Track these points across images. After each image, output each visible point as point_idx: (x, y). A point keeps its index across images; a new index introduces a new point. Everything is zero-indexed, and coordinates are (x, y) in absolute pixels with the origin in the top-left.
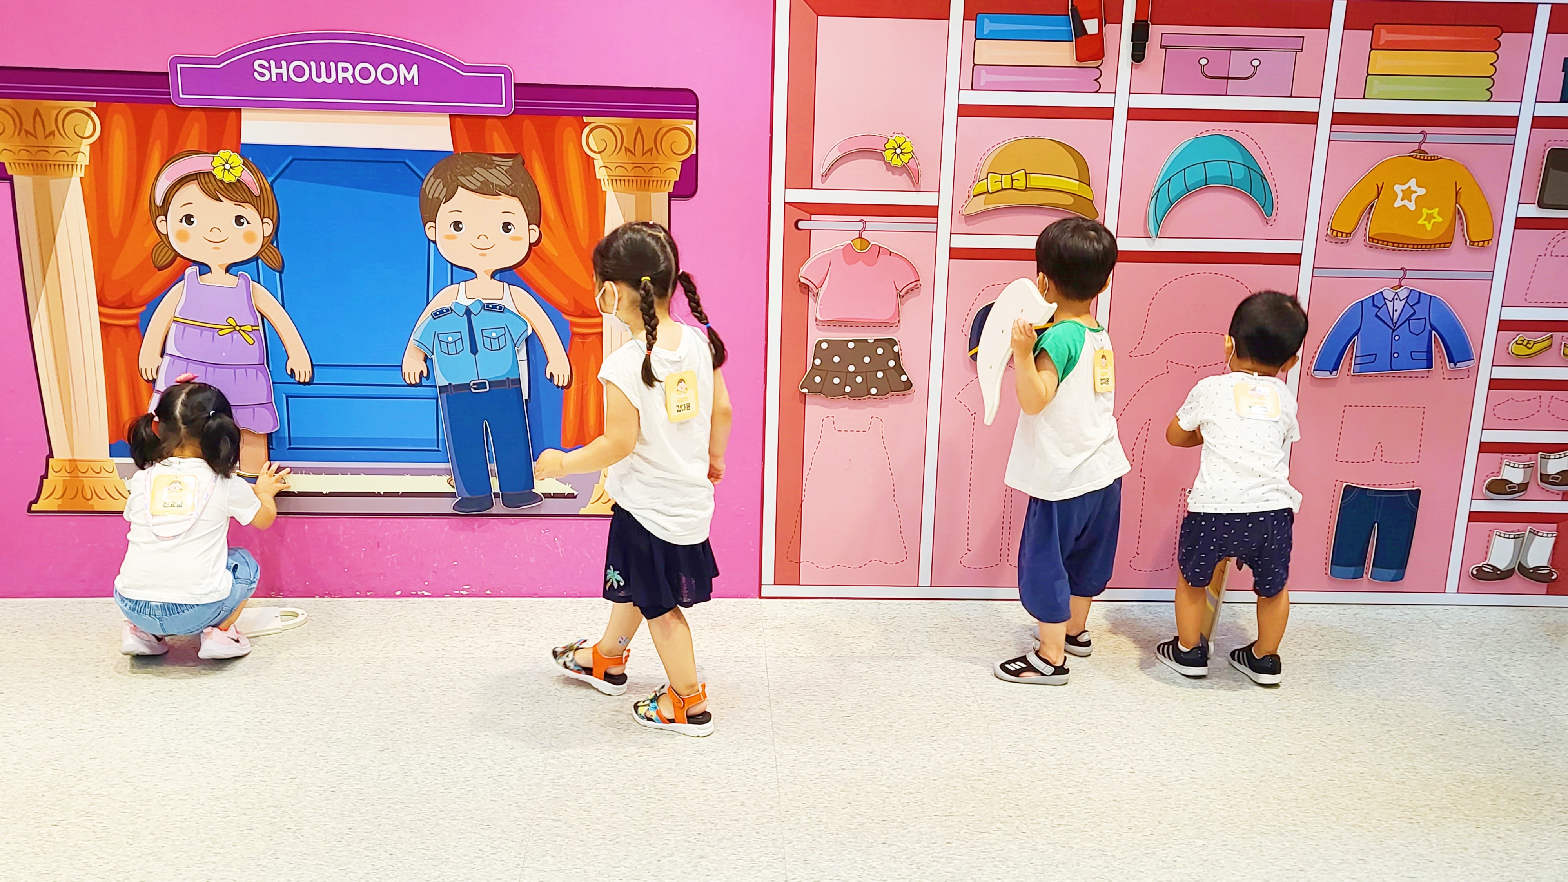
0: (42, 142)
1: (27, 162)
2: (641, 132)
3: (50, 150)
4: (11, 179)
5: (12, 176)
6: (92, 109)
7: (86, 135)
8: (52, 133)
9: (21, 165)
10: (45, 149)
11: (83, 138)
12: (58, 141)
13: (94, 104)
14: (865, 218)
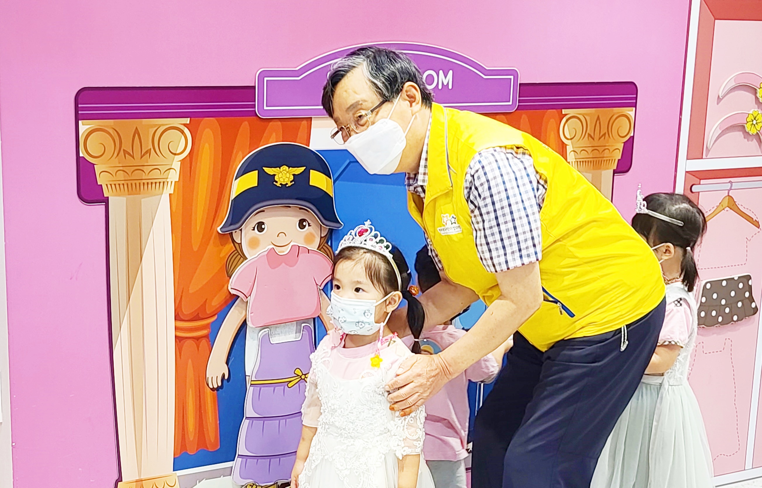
0: (138, 161)
1: (123, 182)
2: (599, 120)
3: (144, 168)
4: (106, 201)
5: (108, 198)
6: (185, 125)
7: (178, 152)
8: (148, 152)
9: (116, 186)
10: (139, 168)
11: (175, 154)
12: (153, 159)
13: (187, 121)
14: (732, 180)
